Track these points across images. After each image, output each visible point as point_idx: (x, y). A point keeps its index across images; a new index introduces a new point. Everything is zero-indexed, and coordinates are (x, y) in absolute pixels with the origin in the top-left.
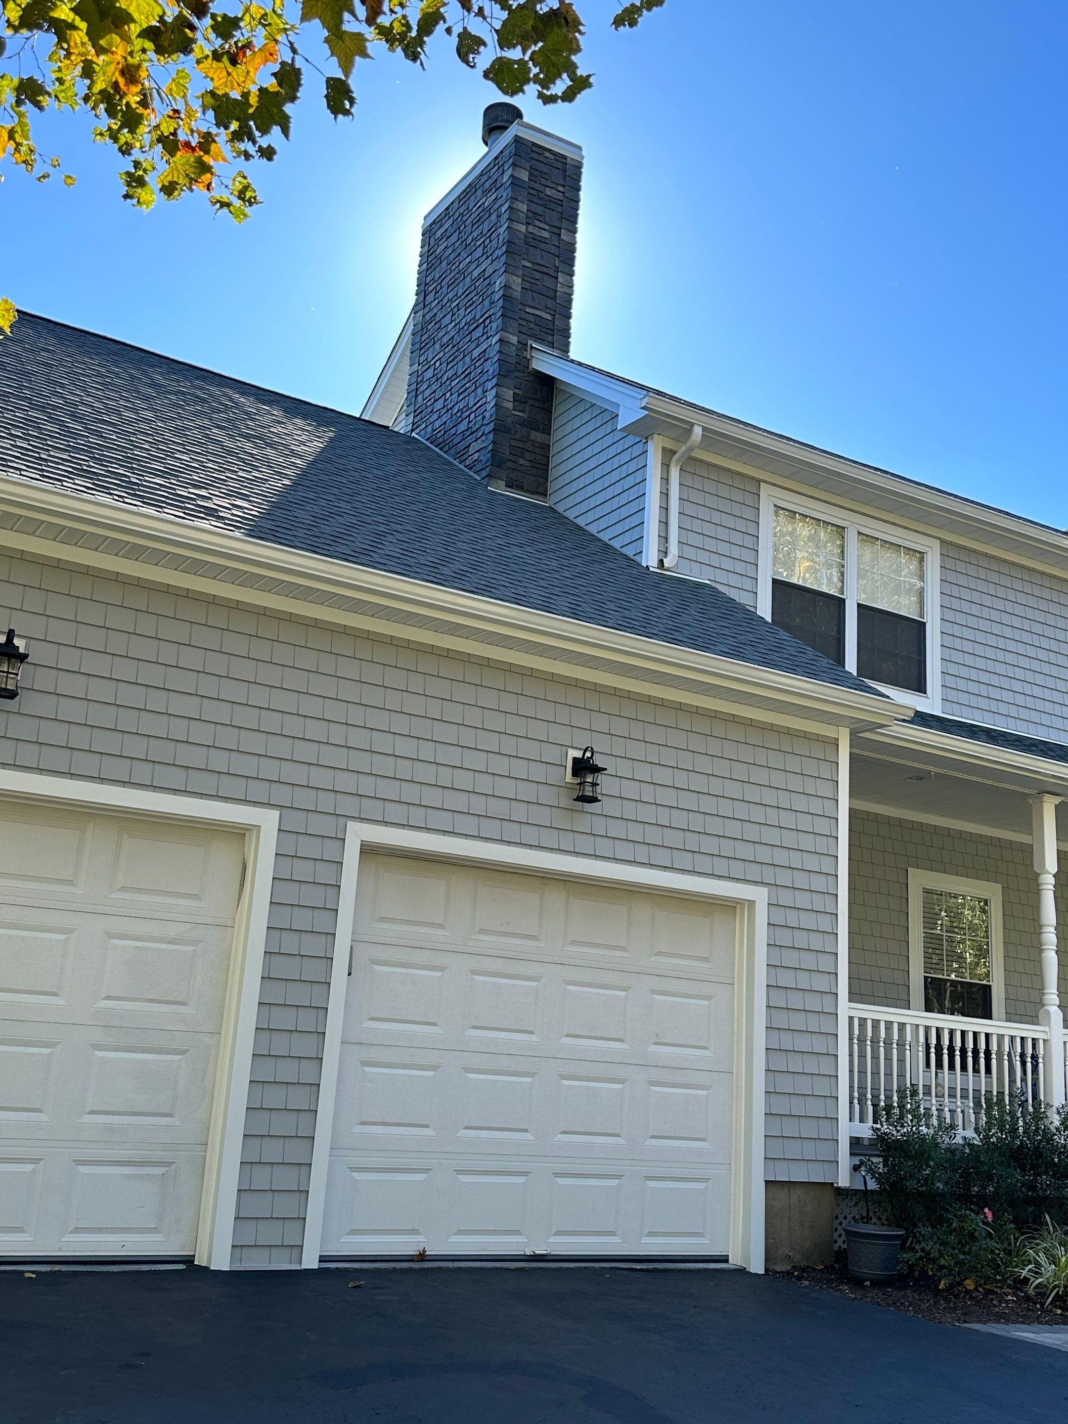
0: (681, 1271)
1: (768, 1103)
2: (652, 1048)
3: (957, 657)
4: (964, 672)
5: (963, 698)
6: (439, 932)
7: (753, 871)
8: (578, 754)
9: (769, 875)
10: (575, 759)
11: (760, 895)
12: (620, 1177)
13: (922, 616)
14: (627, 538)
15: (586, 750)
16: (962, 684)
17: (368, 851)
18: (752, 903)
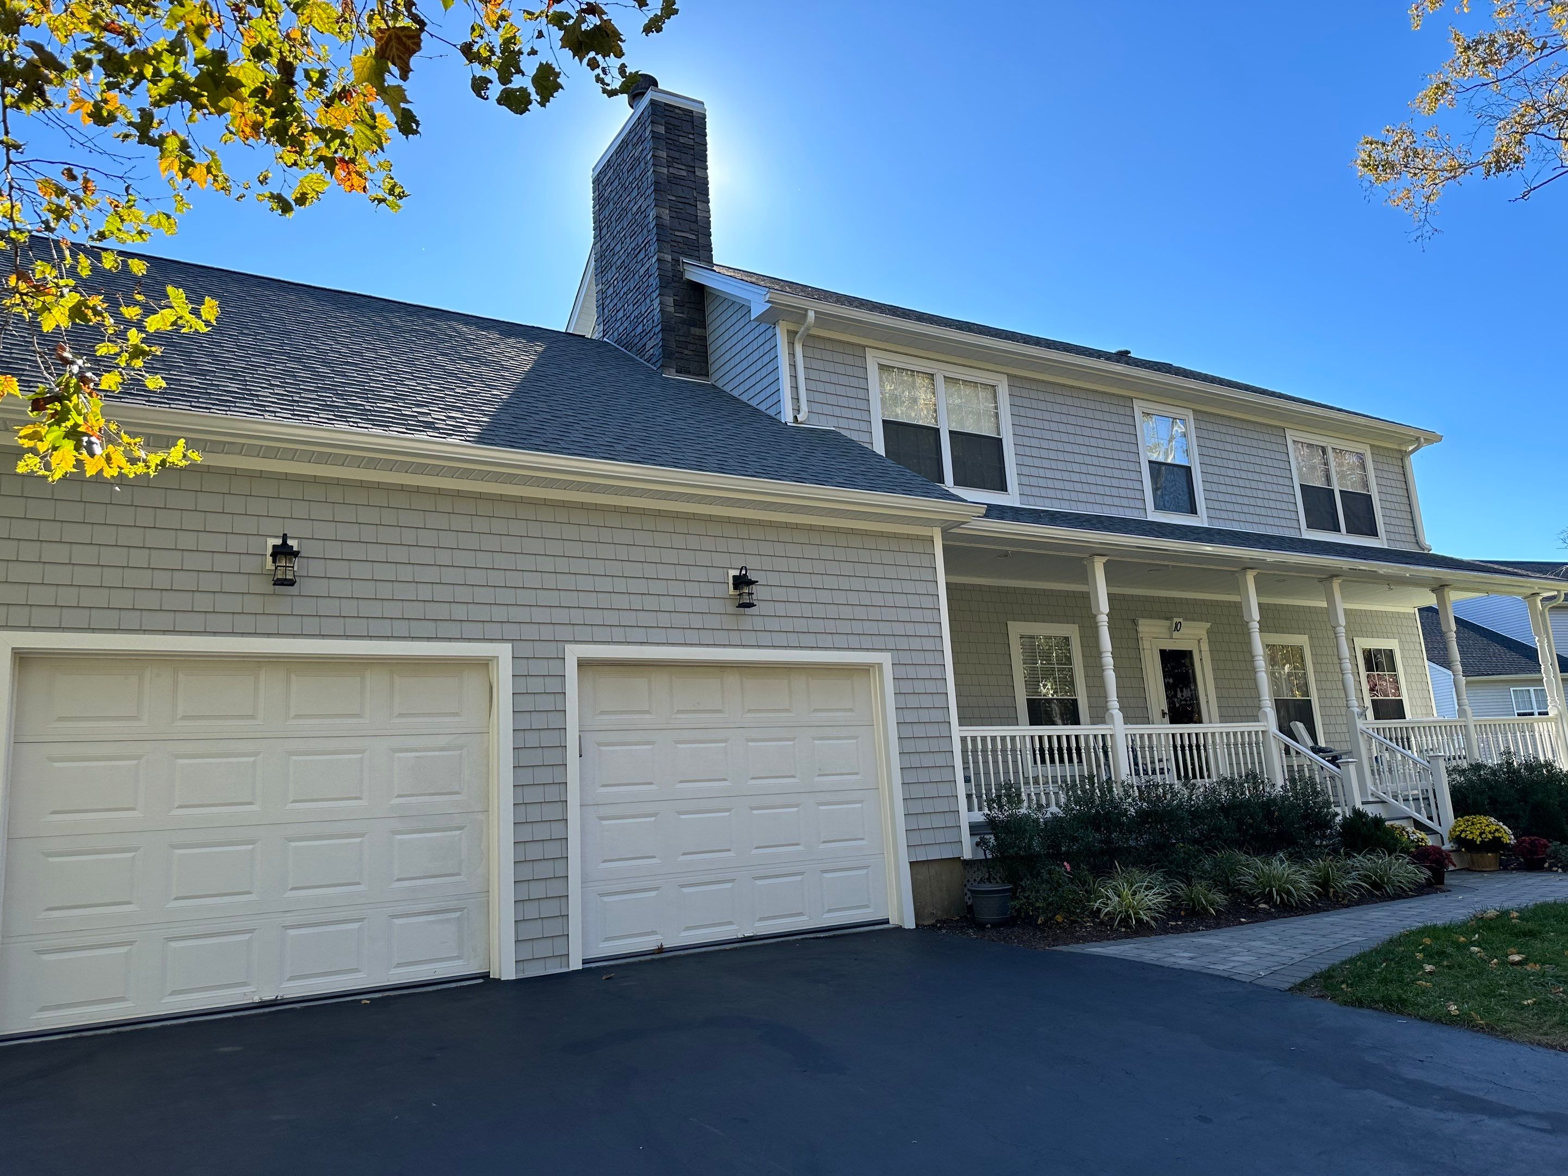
0: (854, 934)
1: (906, 807)
2: (817, 779)
3: (1028, 461)
4: (1034, 471)
5: (1035, 491)
6: (647, 716)
7: (878, 642)
8: (737, 573)
9: (890, 642)
10: (734, 577)
11: (885, 659)
12: (802, 874)
13: (999, 434)
14: (770, 402)
15: (741, 570)
16: (1034, 481)
17: (583, 664)
18: (880, 665)
